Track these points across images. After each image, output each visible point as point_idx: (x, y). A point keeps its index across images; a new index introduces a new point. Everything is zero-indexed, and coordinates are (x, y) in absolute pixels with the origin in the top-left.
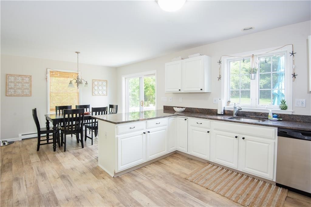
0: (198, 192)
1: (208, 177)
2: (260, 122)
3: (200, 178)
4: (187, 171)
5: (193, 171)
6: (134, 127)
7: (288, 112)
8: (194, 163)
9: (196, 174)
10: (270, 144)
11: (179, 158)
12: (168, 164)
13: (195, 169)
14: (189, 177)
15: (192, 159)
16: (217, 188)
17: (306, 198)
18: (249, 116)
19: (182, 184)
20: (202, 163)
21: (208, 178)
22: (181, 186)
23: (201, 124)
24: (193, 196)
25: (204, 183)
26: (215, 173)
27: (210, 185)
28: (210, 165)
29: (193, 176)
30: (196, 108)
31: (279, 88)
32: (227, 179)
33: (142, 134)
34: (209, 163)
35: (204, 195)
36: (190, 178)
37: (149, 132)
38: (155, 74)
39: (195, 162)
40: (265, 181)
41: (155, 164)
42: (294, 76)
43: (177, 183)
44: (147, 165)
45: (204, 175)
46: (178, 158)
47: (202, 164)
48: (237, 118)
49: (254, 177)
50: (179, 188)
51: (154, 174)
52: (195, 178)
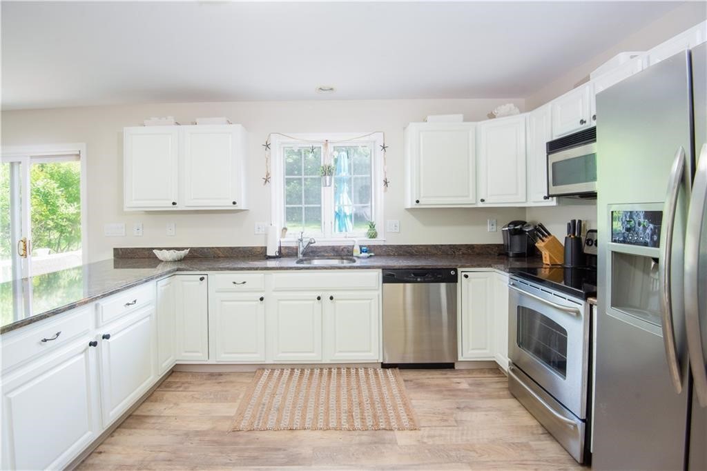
0: (280, 449)
1: (278, 399)
2: (343, 263)
3: (263, 413)
4: (227, 409)
5: (239, 401)
6: (58, 334)
7: (380, 241)
8: (232, 382)
9: (249, 406)
10: (371, 299)
11: (187, 382)
12: (168, 412)
13: (241, 397)
14: (240, 423)
15: (220, 375)
16: (307, 420)
17: (423, 373)
18: (323, 253)
19: (234, 451)
20: (247, 374)
21: (279, 404)
22: (234, 456)
23: (244, 283)
24: (276, 465)
25: (279, 421)
26: (284, 386)
27: (292, 419)
28: (266, 373)
29: (248, 415)
30: (213, 248)
31: (339, 203)
32: (313, 390)
33: (85, 350)
34: (262, 367)
35: (295, 449)
36: (244, 424)
37: (106, 337)
38: (78, 156)
39: (232, 378)
40: (366, 366)
41: (125, 428)
42: (386, 183)
43: (222, 452)
44: (101, 444)
45: (267, 402)
46: (186, 385)
47: (249, 376)
48: (306, 260)
49: (339, 367)
50: (234, 465)
51: (143, 461)
52: (254, 416)
